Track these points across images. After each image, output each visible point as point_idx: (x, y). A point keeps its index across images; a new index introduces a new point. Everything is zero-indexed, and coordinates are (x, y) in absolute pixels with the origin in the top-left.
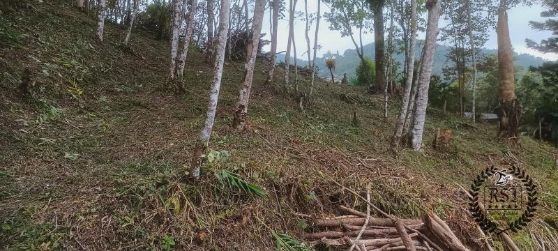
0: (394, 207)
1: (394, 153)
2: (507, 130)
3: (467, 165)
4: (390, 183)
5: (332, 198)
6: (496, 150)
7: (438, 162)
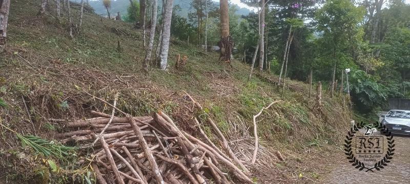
0: (135, 109)
1: (145, 71)
2: (224, 56)
3: (197, 79)
4: (135, 93)
5: (85, 106)
6: (217, 69)
7: (177, 78)
